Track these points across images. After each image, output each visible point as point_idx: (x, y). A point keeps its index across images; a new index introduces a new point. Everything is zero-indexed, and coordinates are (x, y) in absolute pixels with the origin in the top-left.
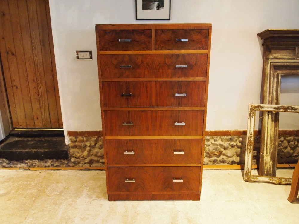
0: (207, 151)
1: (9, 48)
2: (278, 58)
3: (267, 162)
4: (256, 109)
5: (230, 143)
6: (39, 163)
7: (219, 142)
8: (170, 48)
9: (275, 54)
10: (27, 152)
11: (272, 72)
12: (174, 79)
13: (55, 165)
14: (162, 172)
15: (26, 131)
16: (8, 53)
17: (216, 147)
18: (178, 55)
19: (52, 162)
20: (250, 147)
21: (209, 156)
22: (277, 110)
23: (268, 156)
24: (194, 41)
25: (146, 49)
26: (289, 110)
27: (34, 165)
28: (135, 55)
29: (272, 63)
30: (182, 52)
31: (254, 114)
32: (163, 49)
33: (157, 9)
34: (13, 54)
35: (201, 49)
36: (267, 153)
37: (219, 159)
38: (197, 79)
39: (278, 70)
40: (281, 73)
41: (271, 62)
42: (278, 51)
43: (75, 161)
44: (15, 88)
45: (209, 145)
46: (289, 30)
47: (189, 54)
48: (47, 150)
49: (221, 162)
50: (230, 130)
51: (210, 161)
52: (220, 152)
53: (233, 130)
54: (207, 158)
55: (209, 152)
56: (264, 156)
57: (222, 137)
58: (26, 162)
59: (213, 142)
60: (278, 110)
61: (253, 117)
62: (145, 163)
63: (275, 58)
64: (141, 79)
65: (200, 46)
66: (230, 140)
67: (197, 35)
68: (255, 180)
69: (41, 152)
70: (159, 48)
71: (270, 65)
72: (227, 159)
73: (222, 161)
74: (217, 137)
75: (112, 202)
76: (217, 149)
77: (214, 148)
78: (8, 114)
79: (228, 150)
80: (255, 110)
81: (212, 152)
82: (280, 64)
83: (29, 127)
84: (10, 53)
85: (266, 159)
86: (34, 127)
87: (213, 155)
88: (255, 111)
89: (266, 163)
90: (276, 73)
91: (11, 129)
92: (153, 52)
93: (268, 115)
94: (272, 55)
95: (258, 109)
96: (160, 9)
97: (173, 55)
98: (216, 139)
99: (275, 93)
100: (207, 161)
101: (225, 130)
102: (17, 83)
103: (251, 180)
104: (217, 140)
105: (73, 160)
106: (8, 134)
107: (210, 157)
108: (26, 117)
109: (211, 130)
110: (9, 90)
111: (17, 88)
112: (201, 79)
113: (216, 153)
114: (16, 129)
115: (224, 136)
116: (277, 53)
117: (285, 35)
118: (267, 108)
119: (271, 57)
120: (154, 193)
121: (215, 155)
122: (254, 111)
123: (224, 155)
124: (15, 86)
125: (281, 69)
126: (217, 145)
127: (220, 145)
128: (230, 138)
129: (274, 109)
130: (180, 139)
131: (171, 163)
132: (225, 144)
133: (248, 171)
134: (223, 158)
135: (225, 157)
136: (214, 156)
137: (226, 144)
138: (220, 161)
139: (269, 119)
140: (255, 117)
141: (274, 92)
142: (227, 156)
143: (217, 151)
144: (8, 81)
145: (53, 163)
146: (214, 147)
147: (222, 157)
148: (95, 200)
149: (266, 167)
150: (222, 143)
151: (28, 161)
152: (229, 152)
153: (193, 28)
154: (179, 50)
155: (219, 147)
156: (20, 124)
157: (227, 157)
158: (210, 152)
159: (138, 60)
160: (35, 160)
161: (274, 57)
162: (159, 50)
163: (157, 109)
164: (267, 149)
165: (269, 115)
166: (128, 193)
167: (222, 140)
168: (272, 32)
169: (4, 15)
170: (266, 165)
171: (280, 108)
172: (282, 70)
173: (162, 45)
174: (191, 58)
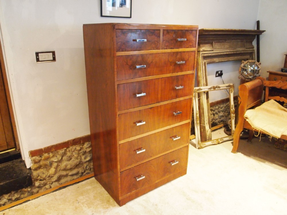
2: (205, 50)
3: (207, 131)
8: (172, 47)
9: (203, 47)
12: (174, 74)
14: (163, 160)
18: (177, 53)
19: (9, 196)
20: (198, 121)
22: (210, 90)
23: (207, 125)
25: (155, 48)
28: (147, 54)
29: (202, 55)
30: (181, 50)
32: (167, 48)
35: (192, 47)
38: (188, 72)
39: (205, 60)
40: (207, 62)
42: (204, 45)
43: (40, 185)
46: (214, 29)
47: (184, 52)
61: (197, 98)
62: (151, 157)
63: (203, 51)
64: (150, 78)
65: (191, 44)
70: (164, 47)
80: (197, 92)
82: (206, 55)
85: (207, 129)
92: (161, 51)
94: (201, 48)
95: (199, 91)
97: (174, 53)
105: (37, 184)
112: (191, 72)
118: (204, 89)
119: (201, 50)
120: (156, 182)
129: (208, 89)
131: (169, 150)
149: (208, 134)
154: (178, 48)
159: (149, 59)
162: (164, 49)
163: (162, 103)
165: (205, 95)
166: (137, 190)
171: (211, 88)
173: (166, 45)
174: (185, 55)
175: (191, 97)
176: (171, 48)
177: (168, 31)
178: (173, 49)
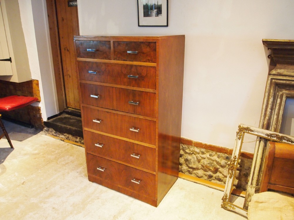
0: (202, 164)
1: (66, 45)
2: (283, 74)
3: (250, 194)
4: (245, 131)
5: (227, 161)
6: (72, 138)
7: (215, 158)
9: (281, 69)
10: (65, 127)
11: (272, 91)
12: (129, 88)
14: (124, 169)
16: (65, 49)
17: (212, 162)
18: (132, 66)
19: (80, 139)
21: (204, 169)
22: (269, 137)
23: (253, 188)
24: (144, 53)
25: (107, 58)
26: (284, 141)
27: (69, 138)
28: (100, 63)
29: (273, 80)
30: (135, 63)
31: (241, 137)
32: (120, 59)
33: (156, 16)
34: (68, 50)
35: (150, 61)
36: (252, 184)
37: (214, 175)
38: (148, 90)
39: (283, 90)
40: (286, 94)
41: (272, 79)
42: (285, 66)
44: (68, 76)
45: (205, 158)
46: (291, 41)
47: (141, 66)
48: (76, 129)
49: (217, 180)
50: (227, 148)
51: (205, 175)
52: (215, 168)
53: (230, 149)
54: (202, 171)
55: (203, 165)
56: (248, 186)
57: (218, 153)
58: (65, 134)
59: (208, 156)
60: (271, 137)
61: (241, 139)
62: (111, 158)
63: (278, 74)
64: (105, 84)
65: (149, 58)
66: (227, 159)
67: (147, 48)
69: (73, 129)
70: (117, 58)
71: (271, 81)
72: (224, 178)
73: (218, 179)
74: (213, 152)
75: (91, 182)
76: (212, 164)
77: (208, 162)
78: (64, 96)
79: (225, 169)
80: (243, 131)
81: (206, 166)
82: (284, 82)
83: (76, 108)
85: (250, 191)
86: (79, 109)
87: (208, 170)
88: (244, 133)
90: (281, 93)
91: (65, 108)
92: (113, 61)
93: (260, 141)
94: (275, 70)
95: (247, 131)
96: (159, 16)
97: (127, 65)
98: (211, 153)
99: (275, 117)
100: (202, 174)
101: (221, 147)
102: (70, 73)
103: (227, 207)
104: (212, 155)
106: (62, 111)
107: (205, 171)
108: (75, 100)
109: (206, 143)
110: (65, 78)
111: (70, 76)
112: (151, 90)
113: (211, 168)
114: (69, 108)
115: (220, 153)
116: (284, 68)
118: (258, 133)
119: (274, 72)
120: (119, 186)
121: (210, 170)
122: (242, 133)
123: (221, 173)
124: (69, 75)
125: (288, 88)
127: (216, 161)
128: (226, 156)
129: (266, 135)
130: (137, 144)
132: (222, 162)
133: (226, 197)
134: (219, 176)
135: (221, 176)
136: (209, 171)
137: (223, 162)
138: (216, 178)
139: (260, 145)
140: (242, 140)
141: (275, 115)
142: (223, 175)
143: (212, 167)
144: (65, 71)
145: (80, 140)
146: (209, 161)
147: (218, 174)
148: (82, 176)
149: (249, 200)
150: (218, 159)
151: (66, 134)
152: (225, 171)
153: (142, 41)
154: (132, 61)
155: (215, 163)
156: (71, 105)
157: (223, 176)
158: (204, 166)
159: (102, 68)
160: (70, 134)
162: (117, 60)
164: (252, 179)
165: (261, 142)
166: (101, 179)
167: (219, 157)
169: (63, 20)
170: (248, 197)
171: (272, 135)
172: (289, 90)
173: (119, 56)
174: (142, 70)
175: (155, 120)
176: (124, 60)
177: (120, 42)
178: (127, 61)
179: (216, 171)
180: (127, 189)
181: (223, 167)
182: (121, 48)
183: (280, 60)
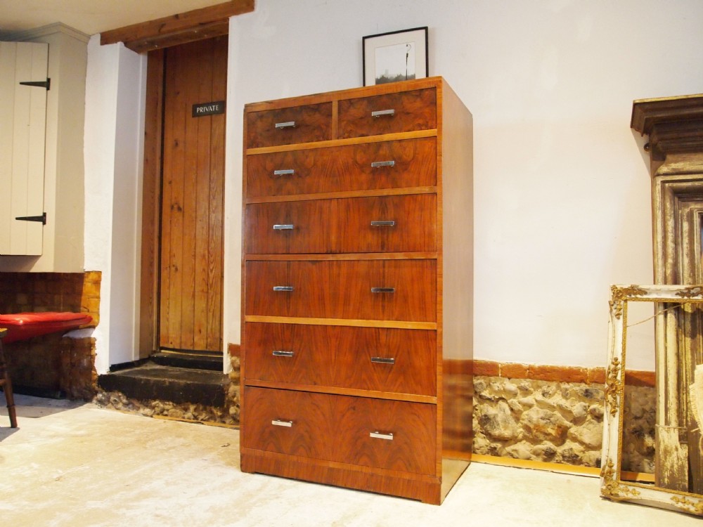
0: (526, 422)
1: (175, 198)
2: (685, 170)
3: (669, 449)
4: (628, 296)
5: (587, 404)
6: (173, 410)
7: (557, 400)
8: (364, 132)
9: (676, 162)
10: (157, 383)
11: (668, 205)
12: (372, 193)
13: (201, 417)
14: (349, 409)
15: (178, 355)
16: (172, 207)
17: (549, 412)
18: (379, 145)
19: (195, 410)
20: (615, 398)
21: (531, 437)
22: (686, 298)
23: (672, 430)
24: (408, 113)
25: (321, 138)
27: (165, 413)
28: (303, 151)
29: (667, 185)
30: (387, 137)
31: (622, 311)
32: (351, 136)
34: (179, 209)
35: (423, 128)
36: (667, 422)
37: (559, 450)
38: (416, 190)
39: (690, 203)
40: (699, 209)
41: (664, 182)
42: (684, 156)
43: (235, 414)
44: (173, 269)
45: (530, 406)
47: (400, 141)
48: (189, 382)
49: (568, 461)
50: (584, 367)
51: (537, 454)
52: (559, 427)
53: (592, 368)
54: (528, 443)
55: (529, 424)
56: (660, 429)
57: (564, 386)
58: (154, 403)
59: (539, 396)
60: (689, 296)
61: (621, 317)
62: (315, 384)
63: (674, 172)
64: (311, 197)
65: (421, 121)
66: (587, 396)
67: (415, 102)
68: (630, 496)
69: (179, 384)
70: (344, 134)
71: (663, 188)
72: (584, 452)
73: (569, 457)
74: (549, 383)
76: (552, 419)
77: (542, 415)
78: (155, 318)
79: (584, 425)
80: (624, 298)
81: (537, 427)
82: (690, 184)
83: (184, 348)
84: (175, 206)
85: (666, 441)
86: (191, 348)
87: (541, 437)
88: (626, 301)
89: (666, 452)
90: (687, 210)
91: (154, 349)
92: (334, 142)
93: (666, 315)
94: (666, 166)
95: (633, 296)
97: (369, 144)
98: (545, 388)
99: (686, 260)
100: (528, 453)
101: (570, 367)
102: (177, 261)
103: (617, 495)
104: (547, 393)
105: (232, 410)
106: (146, 357)
107: (535, 441)
108: (181, 326)
109: (532, 364)
110: (164, 274)
111: (176, 269)
112: (426, 190)
113: (550, 430)
114: (163, 351)
115: (568, 382)
116: (684, 160)
117: (686, 112)
118: (657, 294)
119: (664, 169)
120: (332, 465)
121: (548, 438)
122: (622, 303)
123: (575, 439)
124: (174, 266)
125: (698, 199)
126: (552, 408)
127: (561, 408)
128: (584, 388)
129: (677, 294)
130: (388, 328)
131: (368, 389)
132: (575, 408)
133: (611, 467)
134: (571, 449)
135: (576, 448)
136: (546, 439)
137: (577, 408)
138: (564, 457)
139: (668, 324)
140: (625, 317)
141: (685, 256)
142: (582, 443)
143: (551, 426)
144: (165, 256)
145: (196, 414)
146: (542, 412)
147: (569, 444)
149: (668, 464)
150: (564, 402)
151: (157, 402)
152: (585, 431)
153: (406, 90)
154: (381, 134)
155: (558, 414)
156: (170, 341)
157: (582, 448)
158: (532, 426)
159: (308, 160)
160: (168, 401)
161: (673, 169)
162: (344, 138)
163: (340, 257)
164: (667, 410)
165: (669, 315)
166: (280, 456)
167: (566, 395)
168: (647, 106)
169: (177, 144)
170: (666, 458)
171: (692, 291)
172: (701, 201)
173: (349, 129)
174: (405, 149)
175: (435, 257)
176: (363, 135)
177: (352, 101)
178: (367, 135)
179: (563, 435)
180: (356, 468)
181: (577, 421)
182: (356, 112)
183: (672, 145)
